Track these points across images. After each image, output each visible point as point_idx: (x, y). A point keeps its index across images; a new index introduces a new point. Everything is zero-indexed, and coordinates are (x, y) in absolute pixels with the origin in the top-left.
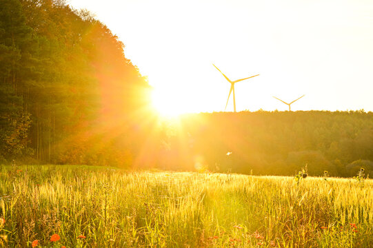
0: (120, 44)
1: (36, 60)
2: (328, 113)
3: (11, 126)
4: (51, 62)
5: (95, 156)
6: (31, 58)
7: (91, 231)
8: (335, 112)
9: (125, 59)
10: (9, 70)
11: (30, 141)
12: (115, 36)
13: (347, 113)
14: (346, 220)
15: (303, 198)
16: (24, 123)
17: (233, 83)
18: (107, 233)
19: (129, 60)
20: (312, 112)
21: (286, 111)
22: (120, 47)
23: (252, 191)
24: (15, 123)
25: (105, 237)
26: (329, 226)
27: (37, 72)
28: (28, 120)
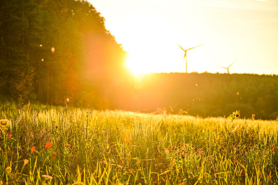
0: (102, 19)
1: (40, 28)
2: (256, 75)
3: (20, 77)
4: (51, 30)
5: (81, 102)
6: (36, 27)
7: (76, 142)
8: (262, 76)
9: (106, 30)
10: (20, 35)
11: (33, 88)
12: (99, 13)
13: (270, 76)
14: (268, 142)
15: (235, 129)
16: (30, 74)
17: (186, 51)
18: (87, 144)
19: (108, 31)
20: (245, 75)
21: (225, 74)
22: (102, 21)
23: (197, 124)
24: (23, 74)
25: (86, 147)
26: (255, 147)
27: (40, 37)
28: (32, 73)
